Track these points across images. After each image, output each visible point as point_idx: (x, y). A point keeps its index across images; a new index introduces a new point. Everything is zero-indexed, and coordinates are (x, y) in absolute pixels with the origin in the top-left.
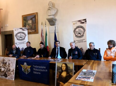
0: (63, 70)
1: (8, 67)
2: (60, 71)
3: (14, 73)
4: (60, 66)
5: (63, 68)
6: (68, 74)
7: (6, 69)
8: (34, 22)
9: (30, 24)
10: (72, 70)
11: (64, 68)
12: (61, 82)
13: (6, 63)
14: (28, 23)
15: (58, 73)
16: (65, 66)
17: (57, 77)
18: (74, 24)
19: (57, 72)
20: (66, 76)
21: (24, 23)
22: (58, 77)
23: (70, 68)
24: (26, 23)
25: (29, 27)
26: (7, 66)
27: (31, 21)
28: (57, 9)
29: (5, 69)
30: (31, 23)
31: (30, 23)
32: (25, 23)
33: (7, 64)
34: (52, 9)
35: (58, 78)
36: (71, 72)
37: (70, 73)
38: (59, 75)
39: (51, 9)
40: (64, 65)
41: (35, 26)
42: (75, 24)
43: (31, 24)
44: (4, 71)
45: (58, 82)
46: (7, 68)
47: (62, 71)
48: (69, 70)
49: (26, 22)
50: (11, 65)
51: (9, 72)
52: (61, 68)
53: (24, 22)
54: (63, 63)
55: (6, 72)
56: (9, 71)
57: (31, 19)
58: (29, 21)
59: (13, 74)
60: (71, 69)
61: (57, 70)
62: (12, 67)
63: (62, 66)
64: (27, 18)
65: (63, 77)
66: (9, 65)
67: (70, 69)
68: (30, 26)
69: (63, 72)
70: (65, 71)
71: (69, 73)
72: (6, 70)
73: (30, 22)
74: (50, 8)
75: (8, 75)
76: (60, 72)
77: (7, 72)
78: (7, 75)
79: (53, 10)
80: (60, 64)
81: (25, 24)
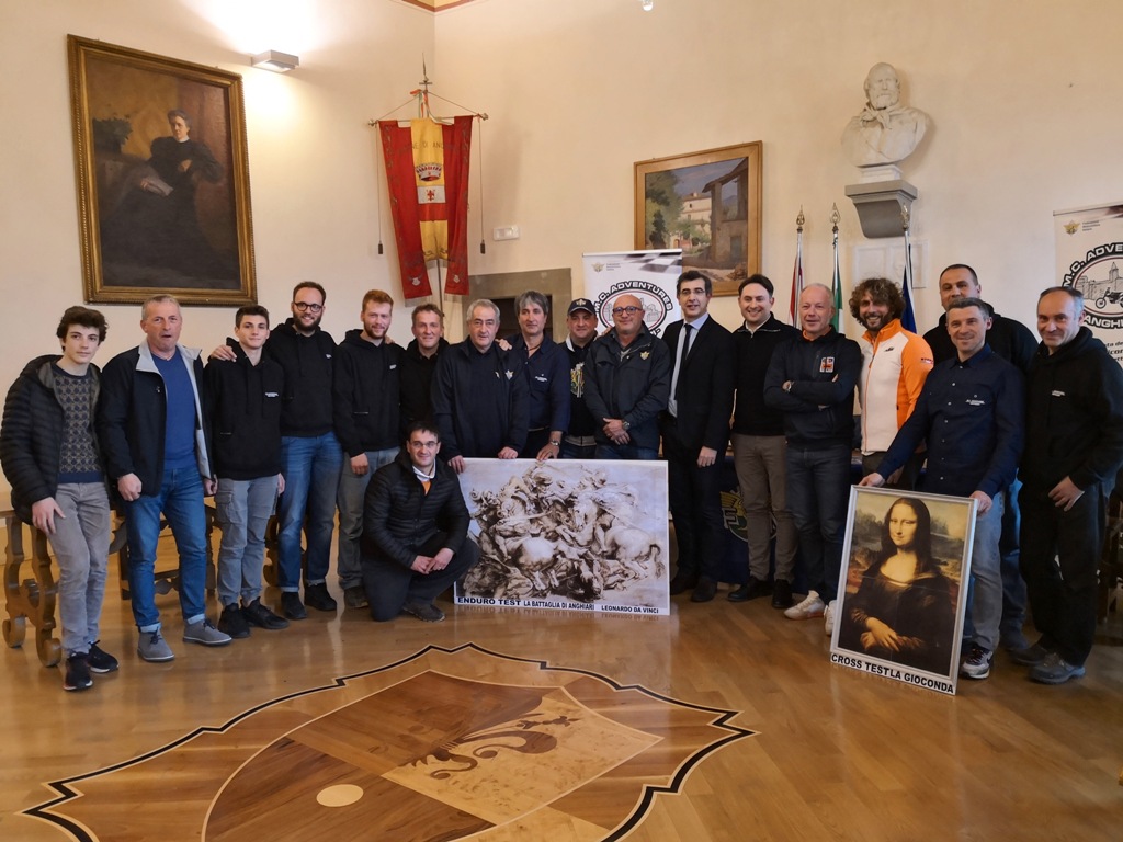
0: (897, 542)
1: (600, 532)
2: (877, 546)
3: (660, 566)
4: (880, 517)
5: (894, 528)
6: (925, 570)
7: (574, 542)
8: (734, 211)
9: (698, 227)
10: (961, 544)
11: (903, 531)
12: (872, 622)
13: (569, 503)
14: (684, 217)
15: (860, 561)
16: (914, 518)
17: (848, 582)
18: (1071, 230)
19: (852, 553)
20: (915, 584)
21: (652, 219)
22: (855, 584)
23: (944, 531)
24: (667, 218)
25: (688, 246)
26: (579, 521)
27: (707, 203)
28: (927, 116)
29: (563, 546)
30: (706, 216)
31: (696, 217)
32: (658, 215)
33: (585, 507)
34: (895, 122)
35: (854, 590)
36: (952, 556)
37: (943, 568)
38: (865, 573)
39: (883, 117)
40: (904, 512)
41: (739, 240)
42: (1080, 228)
43: (707, 228)
44: (555, 559)
45: (856, 614)
46: (584, 536)
47: (890, 549)
48: (937, 549)
49: (663, 209)
50: (622, 511)
51: (610, 563)
52: (884, 530)
53: (654, 207)
54: (901, 500)
55: (584, 568)
56: (612, 556)
57: (711, 189)
58: (687, 204)
59: (658, 574)
60: (951, 542)
61: (854, 543)
62: (631, 527)
63: (893, 517)
64: (676, 182)
65: (887, 587)
66: (602, 512)
67: (944, 541)
68: (695, 242)
69: (896, 553)
70: (907, 548)
71: (939, 562)
72: (574, 553)
73: (699, 210)
74: (876, 113)
75: (608, 588)
76: (871, 554)
77: (590, 564)
78: (596, 585)
79: (901, 122)
80: (878, 501)
81: (659, 224)
